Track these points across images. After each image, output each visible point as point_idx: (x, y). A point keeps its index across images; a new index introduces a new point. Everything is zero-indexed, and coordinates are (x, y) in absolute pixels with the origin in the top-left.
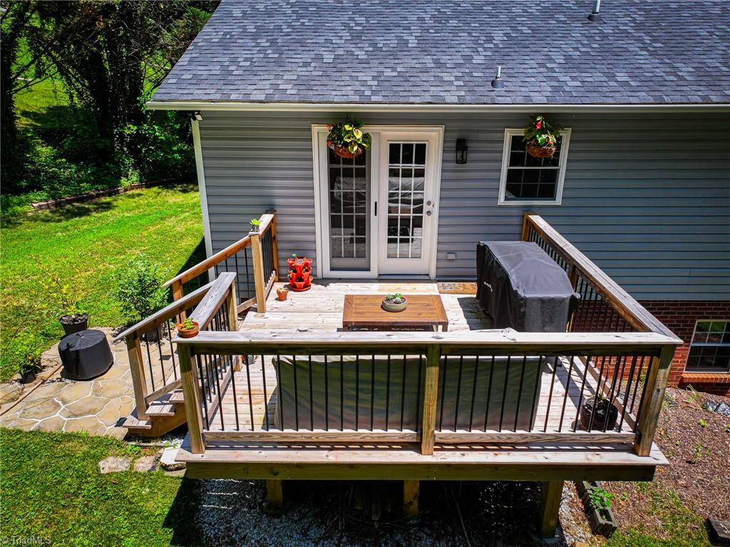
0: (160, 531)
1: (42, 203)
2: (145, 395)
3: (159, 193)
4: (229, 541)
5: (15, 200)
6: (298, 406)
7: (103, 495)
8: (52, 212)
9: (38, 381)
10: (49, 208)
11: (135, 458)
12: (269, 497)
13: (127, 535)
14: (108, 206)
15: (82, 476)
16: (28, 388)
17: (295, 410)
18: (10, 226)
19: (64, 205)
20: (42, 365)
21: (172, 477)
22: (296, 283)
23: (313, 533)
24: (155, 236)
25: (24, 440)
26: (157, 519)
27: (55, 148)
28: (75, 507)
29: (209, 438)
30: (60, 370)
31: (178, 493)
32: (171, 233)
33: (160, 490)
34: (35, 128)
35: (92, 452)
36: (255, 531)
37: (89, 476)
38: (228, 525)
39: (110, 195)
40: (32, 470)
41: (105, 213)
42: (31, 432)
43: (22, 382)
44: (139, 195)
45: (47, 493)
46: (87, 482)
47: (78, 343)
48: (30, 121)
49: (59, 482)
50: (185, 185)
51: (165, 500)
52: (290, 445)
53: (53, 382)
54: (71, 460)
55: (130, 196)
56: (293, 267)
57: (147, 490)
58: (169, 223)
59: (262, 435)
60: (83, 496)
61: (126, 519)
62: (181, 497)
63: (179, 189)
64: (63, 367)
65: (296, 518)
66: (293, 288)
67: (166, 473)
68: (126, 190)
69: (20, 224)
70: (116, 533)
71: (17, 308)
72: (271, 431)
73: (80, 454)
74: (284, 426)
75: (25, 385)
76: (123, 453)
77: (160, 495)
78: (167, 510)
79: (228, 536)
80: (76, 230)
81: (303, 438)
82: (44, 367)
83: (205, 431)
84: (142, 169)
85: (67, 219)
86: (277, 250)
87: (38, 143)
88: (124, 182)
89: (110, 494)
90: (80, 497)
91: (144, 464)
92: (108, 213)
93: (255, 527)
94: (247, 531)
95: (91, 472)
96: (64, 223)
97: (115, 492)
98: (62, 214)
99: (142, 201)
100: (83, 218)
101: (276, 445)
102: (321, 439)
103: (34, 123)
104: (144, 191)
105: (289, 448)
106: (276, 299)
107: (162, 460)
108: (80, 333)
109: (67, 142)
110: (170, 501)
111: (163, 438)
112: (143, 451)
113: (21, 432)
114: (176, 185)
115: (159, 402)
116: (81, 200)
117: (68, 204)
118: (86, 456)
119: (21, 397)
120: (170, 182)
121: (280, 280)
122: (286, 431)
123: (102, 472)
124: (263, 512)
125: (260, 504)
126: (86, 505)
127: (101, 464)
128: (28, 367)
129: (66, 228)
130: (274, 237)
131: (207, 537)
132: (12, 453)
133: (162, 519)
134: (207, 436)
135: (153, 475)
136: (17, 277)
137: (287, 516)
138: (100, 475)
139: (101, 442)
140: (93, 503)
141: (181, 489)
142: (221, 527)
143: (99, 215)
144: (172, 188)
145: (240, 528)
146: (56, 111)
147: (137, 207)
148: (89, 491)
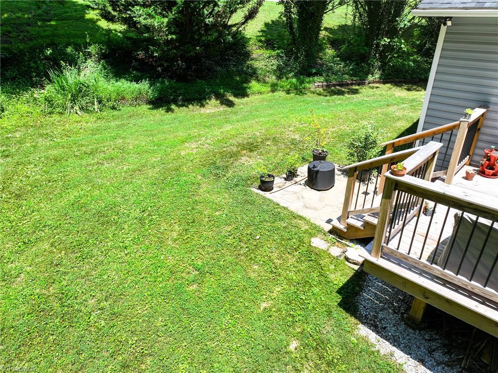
0: (334, 294)
1: (320, 84)
2: (349, 210)
3: (391, 88)
4: (374, 324)
5: (307, 80)
6: (465, 259)
7: (309, 257)
8: (323, 90)
9: (293, 182)
10: (322, 87)
11: (331, 245)
12: (411, 312)
13: (315, 286)
14: (355, 92)
15: (301, 241)
16: (288, 183)
17: (460, 260)
18: (301, 94)
19: (331, 87)
20: (297, 174)
21: (349, 267)
22: (485, 169)
23: (437, 355)
24: (380, 115)
25: (279, 210)
26: (334, 286)
27: (335, 51)
28: (294, 256)
29: (385, 250)
30: (305, 180)
31: (350, 278)
32: (391, 116)
33: (340, 270)
34: (329, 37)
35: (310, 231)
36: (393, 329)
37: (305, 243)
38: (376, 314)
39: (359, 85)
40: (279, 227)
41: (353, 96)
42: (283, 207)
43: (286, 179)
44: (377, 87)
45: (283, 242)
46: (303, 246)
47: (319, 166)
48: (327, 34)
49: (290, 239)
50: (410, 85)
51: (341, 278)
52: (445, 283)
53: (301, 184)
54: (298, 230)
55: (371, 87)
56: (488, 156)
57: (333, 267)
58: (391, 109)
59: (425, 266)
60: (299, 253)
61: (317, 276)
62: (351, 281)
63: (405, 87)
64: (307, 179)
65: (427, 338)
66: (482, 173)
67: (347, 263)
68: (369, 83)
69: (306, 94)
70: (310, 281)
71: (293, 139)
72: (434, 265)
73: (303, 229)
74: (446, 267)
75: (287, 182)
76: (325, 239)
77: (339, 273)
78: (341, 285)
79: (374, 321)
80: (333, 103)
81: (460, 283)
82: (298, 175)
83: (385, 245)
84: (383, 71)
85: (331, 95)
86: (478, 140)
87: (327, 47)
88: (370, 78)
89: (313, 258)
90: (298, 252)
91: (336, 251)
92: (354, 96)
93: (394, 326)
94: (388, 325)
95: (306, 242)
96: (328, 98)
97: (315, 258)
98: (329, 92)
99: (378, 92)
100: (339, 97)
101: (434, 278)
102: (476, 291)
103: (329, 35)
104: (381, 86)
105: (444, 285)
106: (463, 178)
107: (346, 253)
108: (322, 161)
109: (344, 47)
110: (344, 280)
111: (352, 241)
112: (337, 244)
113: (279, 205)
114: (404, 85)
115: (356, 218)
116: (341, 85)
117: (334, 87)
118: (306, 232)
119: (283, 187)
120: (400, 82)
121: (470, 165)
122: (446, 271)
123: (312, 244)
124: (402, 319)
125: (403, 314)
126: (299, 258)
127: (313, 240)
128: (290, 172)
129: (328, 101)
130: (479, 129)
131: (360, 314)
132: (273, 214)
133: (337, 287)
134: (385, 249)
135: (339, 260)
136: (297, 123)
137: (420, 332)
138: (310, 245)
139: (316, 227)
140: (303, 259)
141: (353, 276)
142: (371, 313)
143: (349, 96)
144: (401, 86)
145: (384, 321)
146: (343, 28)
147: (373, 95)
148: (303, 251)
